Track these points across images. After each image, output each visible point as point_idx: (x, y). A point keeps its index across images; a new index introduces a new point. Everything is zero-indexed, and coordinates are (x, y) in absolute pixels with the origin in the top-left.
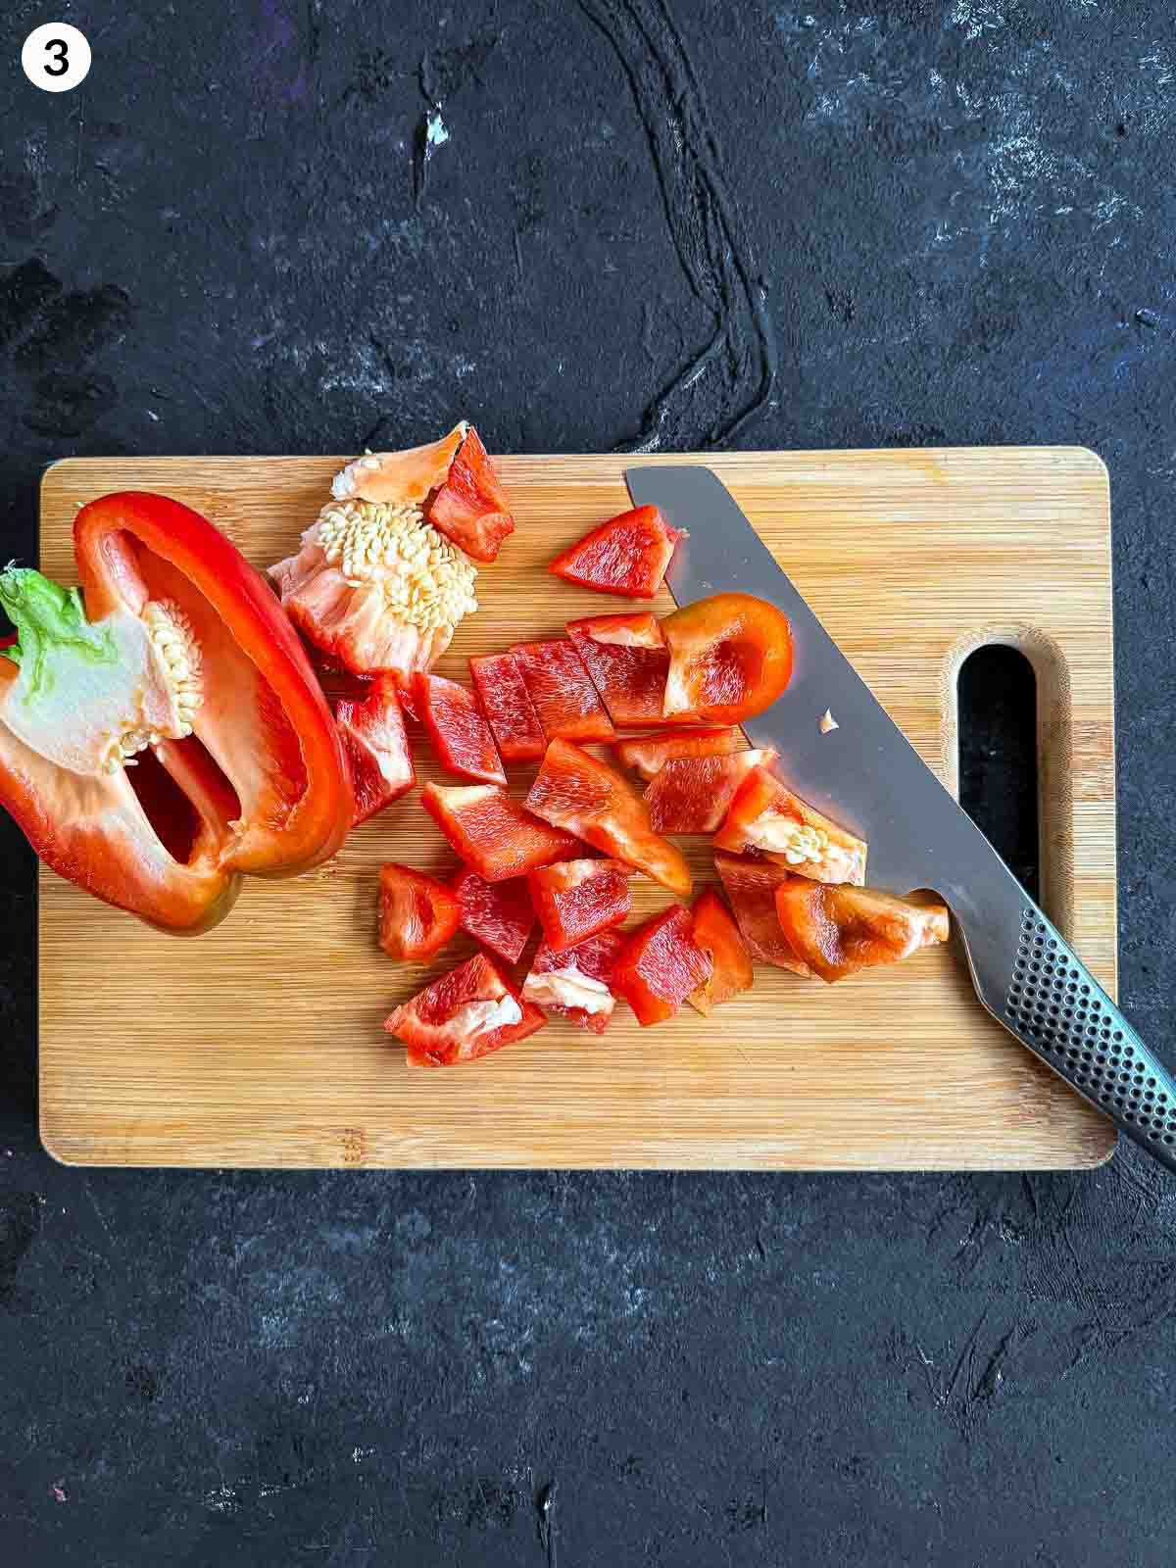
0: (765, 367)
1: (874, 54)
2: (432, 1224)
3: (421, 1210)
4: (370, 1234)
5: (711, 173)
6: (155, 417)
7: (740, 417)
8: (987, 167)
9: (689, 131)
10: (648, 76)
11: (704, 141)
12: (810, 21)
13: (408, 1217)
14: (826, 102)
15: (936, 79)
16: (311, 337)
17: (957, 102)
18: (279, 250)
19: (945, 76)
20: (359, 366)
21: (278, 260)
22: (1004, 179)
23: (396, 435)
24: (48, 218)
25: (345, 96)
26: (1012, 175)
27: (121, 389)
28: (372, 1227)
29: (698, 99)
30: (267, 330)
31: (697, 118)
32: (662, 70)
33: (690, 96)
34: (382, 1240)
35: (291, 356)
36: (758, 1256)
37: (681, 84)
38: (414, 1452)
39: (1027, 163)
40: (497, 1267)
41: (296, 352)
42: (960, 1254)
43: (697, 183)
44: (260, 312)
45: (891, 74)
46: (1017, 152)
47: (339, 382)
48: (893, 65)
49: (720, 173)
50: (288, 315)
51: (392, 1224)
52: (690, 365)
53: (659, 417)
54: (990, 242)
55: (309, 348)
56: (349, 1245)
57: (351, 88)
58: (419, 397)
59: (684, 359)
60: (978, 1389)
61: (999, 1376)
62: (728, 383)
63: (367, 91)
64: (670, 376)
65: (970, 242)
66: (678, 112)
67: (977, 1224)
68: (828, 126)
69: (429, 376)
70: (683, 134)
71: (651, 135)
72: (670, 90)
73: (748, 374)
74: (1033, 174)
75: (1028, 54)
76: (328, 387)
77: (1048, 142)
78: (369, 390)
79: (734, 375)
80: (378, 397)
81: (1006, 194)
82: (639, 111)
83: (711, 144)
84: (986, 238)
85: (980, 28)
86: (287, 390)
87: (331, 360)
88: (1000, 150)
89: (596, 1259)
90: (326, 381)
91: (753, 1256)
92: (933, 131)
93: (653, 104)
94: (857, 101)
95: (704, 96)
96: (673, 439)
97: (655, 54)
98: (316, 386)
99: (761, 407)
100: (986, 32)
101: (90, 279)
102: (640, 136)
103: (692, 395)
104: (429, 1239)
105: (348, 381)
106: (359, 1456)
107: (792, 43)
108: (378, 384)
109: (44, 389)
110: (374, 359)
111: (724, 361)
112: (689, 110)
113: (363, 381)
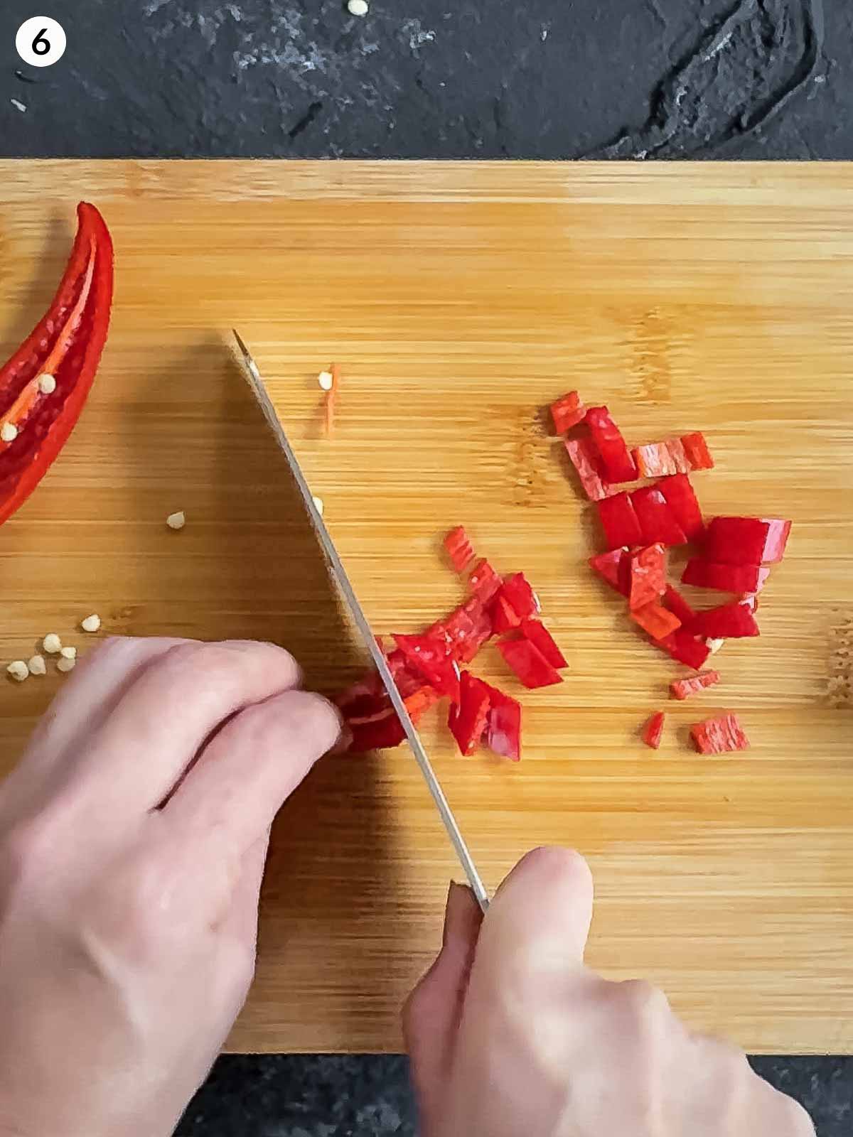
0: (809, 35)
3: (388, 1101)
6: (22, 108)
7: (778, 96)
13: (371, 1109)
20: (284, 35)
23: (334, 125)
28: (329, 1122)
35: (195, 23)
41: (202, 20)
47: (259, 59)
51: (351, 1116)
52: (713, 31)
53: (673, 98)
55: (218, 13)
58: (362, 75)
59: (706, 24)
62: (761, 53)
64: (689, 41)
69: (374, 47)
73: (785, 45)
76: (244, 64)
79: (768, 42)
80: (309, 76)
86: (192, 68)
87: (248, 28)
90: (242, 58)
96: (691, 126)
98: (229, 63)
99: (804, 83)
103: (715, 69)
105: (269, 56)
108: (308, 59)
110: (303, 26)
111: (756, 26)
113: (290, 56)
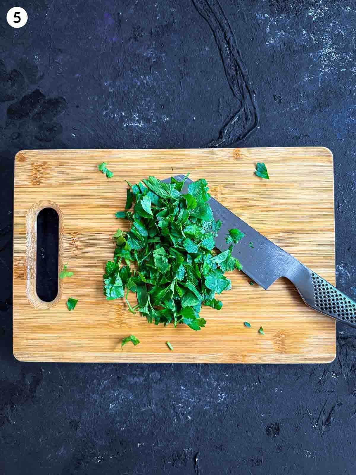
0: (256, 117)
1: (286, 25)
2: (161, 376)
3: (157, 371)
4: (142, 379)
5: (238, 61)
6: (74, 136)
7: (249, 132)
8: (320, 58)
9: (231, 49)
10: (219, 33)
11: (236, 51)
12: (266, 15)
13: (153, 373)
14: (272, 39)
15: (304, 32)
16: (120, 111)
17: (310, 38)
18: (110, 85)
19: (307, 31)
20: (134, 119)
21: (110, 89)
22: (325, 61)
23: (146, 140)
24: (42, 77)
25: (129, 40)
26: (327, 60)
27: (64, 127)
28: (143, 377)
29: (234, 39)
30: (106, 109)
31: (234, 45)
32: (223, 30)
33: (232, 38)
34: (146, 380)
35: (114, 117)
36: (259, 383)
37: (229, 35)
38: (157, 444)
39: (332, 56)
40: (180, 388)
41: (115, 115)
42: (320, 381)
43: (234, 63)
44: (105, 103)
45: (291, 31)
46: (329, 53)
47: (129, 124)
48: (291, 28)
49: (241, 60)
50: (113, 104)
51: (148, 375)
52: (233, 117)
53: (224, 132)
54: (322, 79)
55: (119, 114)
56: (136, 382)
57: (131, 38)
58: (152, 128)
59: (232, 115)
60: (326, 423)
61: (332, 418)
62: (245, 122)
63: (135, 38)
64: (227, 120)
65: (315, 80)
66: (228, 43)
67: (324, 372)
68: (273, 46)
69: (155, 121)
70: (229, 49)
71: (220, 50)
72: (225, 37)
73: (250, 120)
74: (334, 59)
75: (331, 24)
76: (125, 125)
77: (338, 50)
78: (137, 126)
79: (247, 119)
80: (140, 128)
81: (326, 65)
82: (216, 43)
83: (238, 52)
84: (320, 78)
85: (317, 17)
86: (113, 127)
87: (126, 117)
88: (324, 52)
89: (210, 385)
90: (125, 124)
91: (257, 383)
92: (304, 47)
93: (221, 41)
94: (281, 39)
95: (236, 38)
96: (228, 139)
97: (221, 26)
98: (122, 125)
99: (255, 128)
100: (319, 18)
101: (54, 95)
102: (217, 50)
103: (234, 126)
104: (160, 380)
105: (131, 124)
106: (140, 446)
107: (261, 22)
108: (140, 124)
109: (41, 127)
110: (139, 117)
111: (244, 116)
112: (231, 42)
113: (136, 124)
